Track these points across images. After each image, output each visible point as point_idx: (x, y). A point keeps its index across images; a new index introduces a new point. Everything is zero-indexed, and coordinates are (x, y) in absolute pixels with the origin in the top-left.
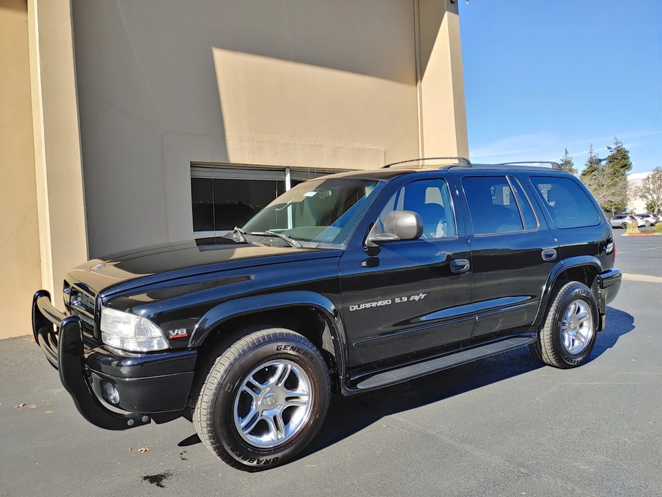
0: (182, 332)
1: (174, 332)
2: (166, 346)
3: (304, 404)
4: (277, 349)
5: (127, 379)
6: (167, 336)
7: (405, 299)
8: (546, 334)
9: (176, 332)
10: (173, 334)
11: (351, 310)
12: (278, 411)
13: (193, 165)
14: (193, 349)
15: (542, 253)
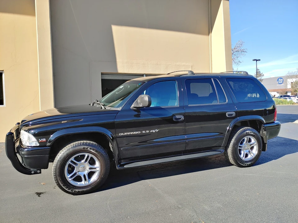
0: (44, 140)
1: (41, 140)
2: (38, 145)
3: (98, 171)
4: (83, 149)
5: (26, 156)
6: (38, 141)
7: (148, 131)
8: (230, 151)
9: (42, 139)
10: (40, 140)
11: (120, 135)
12: (86, 173)
13: (102, 74)
14: (49, 146)
15: (227, 114)
